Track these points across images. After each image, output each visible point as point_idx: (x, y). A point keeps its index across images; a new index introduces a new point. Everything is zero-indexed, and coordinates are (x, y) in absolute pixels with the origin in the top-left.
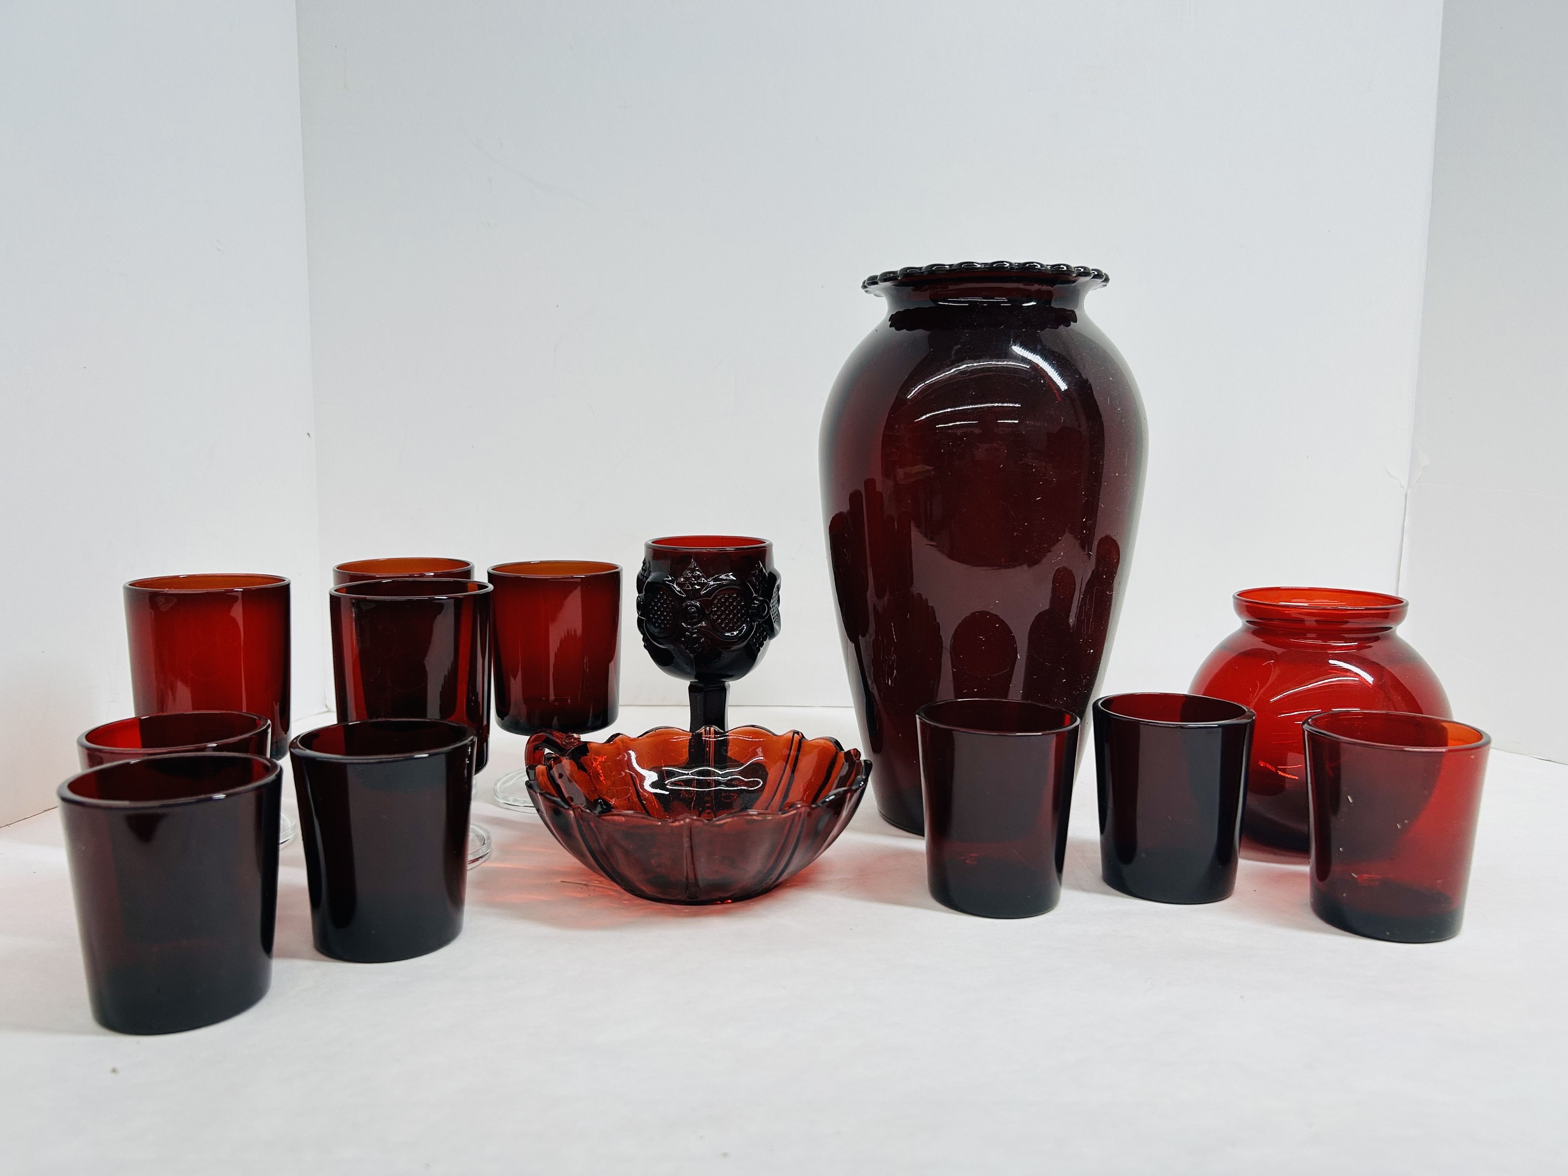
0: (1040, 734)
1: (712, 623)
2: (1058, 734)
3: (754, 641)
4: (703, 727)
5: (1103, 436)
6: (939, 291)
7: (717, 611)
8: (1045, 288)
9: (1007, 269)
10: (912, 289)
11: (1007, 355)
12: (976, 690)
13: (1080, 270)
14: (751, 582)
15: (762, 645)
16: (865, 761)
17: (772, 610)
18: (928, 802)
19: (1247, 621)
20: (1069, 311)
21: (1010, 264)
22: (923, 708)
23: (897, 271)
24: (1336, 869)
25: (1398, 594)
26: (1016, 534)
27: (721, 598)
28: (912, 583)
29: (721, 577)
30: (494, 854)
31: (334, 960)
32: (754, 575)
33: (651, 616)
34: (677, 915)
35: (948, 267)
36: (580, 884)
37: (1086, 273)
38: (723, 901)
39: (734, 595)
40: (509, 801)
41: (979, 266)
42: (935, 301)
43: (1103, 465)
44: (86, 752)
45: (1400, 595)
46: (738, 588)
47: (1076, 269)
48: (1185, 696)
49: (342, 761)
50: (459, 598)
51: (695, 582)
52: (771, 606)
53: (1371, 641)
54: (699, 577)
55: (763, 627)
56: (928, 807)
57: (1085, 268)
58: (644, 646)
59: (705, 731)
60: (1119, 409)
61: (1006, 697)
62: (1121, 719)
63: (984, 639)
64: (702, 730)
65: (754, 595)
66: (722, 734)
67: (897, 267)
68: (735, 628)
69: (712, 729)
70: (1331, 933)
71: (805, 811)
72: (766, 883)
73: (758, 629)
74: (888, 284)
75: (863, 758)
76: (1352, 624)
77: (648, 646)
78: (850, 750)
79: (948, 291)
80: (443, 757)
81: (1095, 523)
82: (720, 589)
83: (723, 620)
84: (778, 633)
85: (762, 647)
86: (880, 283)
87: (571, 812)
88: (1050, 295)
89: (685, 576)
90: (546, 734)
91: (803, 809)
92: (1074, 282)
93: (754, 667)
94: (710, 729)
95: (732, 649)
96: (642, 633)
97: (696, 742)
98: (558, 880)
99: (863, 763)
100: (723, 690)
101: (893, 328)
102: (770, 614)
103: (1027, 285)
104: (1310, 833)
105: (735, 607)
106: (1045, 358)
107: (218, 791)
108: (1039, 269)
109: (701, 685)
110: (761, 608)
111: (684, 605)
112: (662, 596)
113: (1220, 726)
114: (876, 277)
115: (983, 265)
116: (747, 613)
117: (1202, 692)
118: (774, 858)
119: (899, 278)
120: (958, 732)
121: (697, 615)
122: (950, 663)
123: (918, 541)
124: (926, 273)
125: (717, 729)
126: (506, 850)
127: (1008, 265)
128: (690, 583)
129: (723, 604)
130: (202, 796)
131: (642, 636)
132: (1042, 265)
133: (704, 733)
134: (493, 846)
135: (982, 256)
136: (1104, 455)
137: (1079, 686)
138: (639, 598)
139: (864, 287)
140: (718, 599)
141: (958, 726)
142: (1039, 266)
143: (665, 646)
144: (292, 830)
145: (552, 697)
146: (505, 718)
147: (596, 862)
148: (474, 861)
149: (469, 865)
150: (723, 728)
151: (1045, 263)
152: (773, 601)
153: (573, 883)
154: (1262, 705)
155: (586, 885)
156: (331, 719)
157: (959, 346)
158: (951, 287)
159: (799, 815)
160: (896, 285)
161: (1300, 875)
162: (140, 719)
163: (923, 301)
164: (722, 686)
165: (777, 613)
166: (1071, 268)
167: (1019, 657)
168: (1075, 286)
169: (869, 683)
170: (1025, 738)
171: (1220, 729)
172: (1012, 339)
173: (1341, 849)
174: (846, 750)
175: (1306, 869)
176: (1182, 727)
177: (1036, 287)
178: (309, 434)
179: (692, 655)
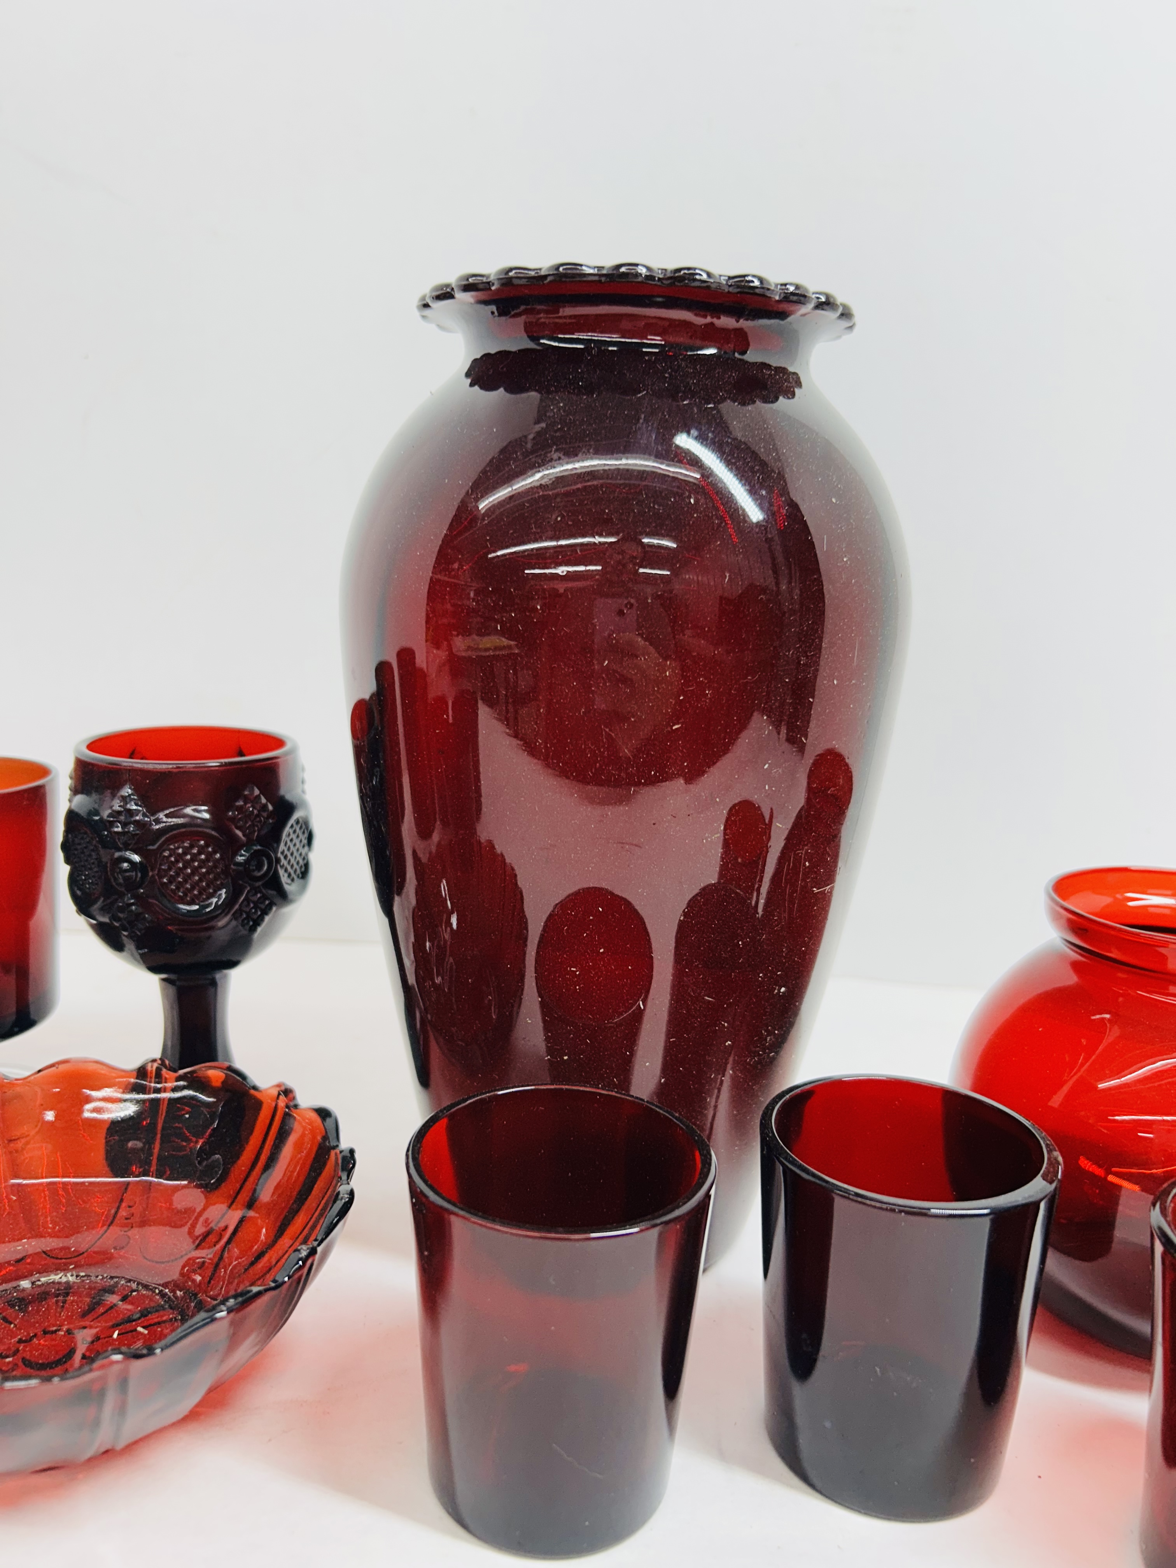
1: (160, 889)
3: (246, 914)
6: (541, 318)
8: (726, 320)
9: (640, 279)
13: (790, 291)
14: (235, 822)
17: (285, 861)
21: (649, 269)
23: (492, 274)
27: (177, 848)
28: (479, 819)
33: (73, 868)
37: (799, 296)
39: (200, 843)
42: (534, 339)
46: (209, 831)
47: (779, 287)
51: (129, 820)
52: (280, 855)
54: (134, 812)
57: (798, 287)
65: (242, 841)
68: (203, 897)
73: (255, 895)
74: (472, 298)
79: (557, 318)
82: (173, 834)
86: (456, 297)
89: (112, 809)
92: (782, 313)
101: (476, 388)
103: (690, 313)
105: (203, 864)
108: (706, 282)
109: (175, 979)
110: (253, 864)
111: (113, 857)
112: (82, 838)
114: (448, 285)
115: (596, 270)
116: (226, 872)
121: (133, 874)
127: (644, 271)
128: (121, 822)
139: (425, 306)
140: (170, 849)
142: (704, 276)
158: (559, 312)
164: (212, 978)
168: (783, 324)
172: (643, 416)
177: (709, 317)
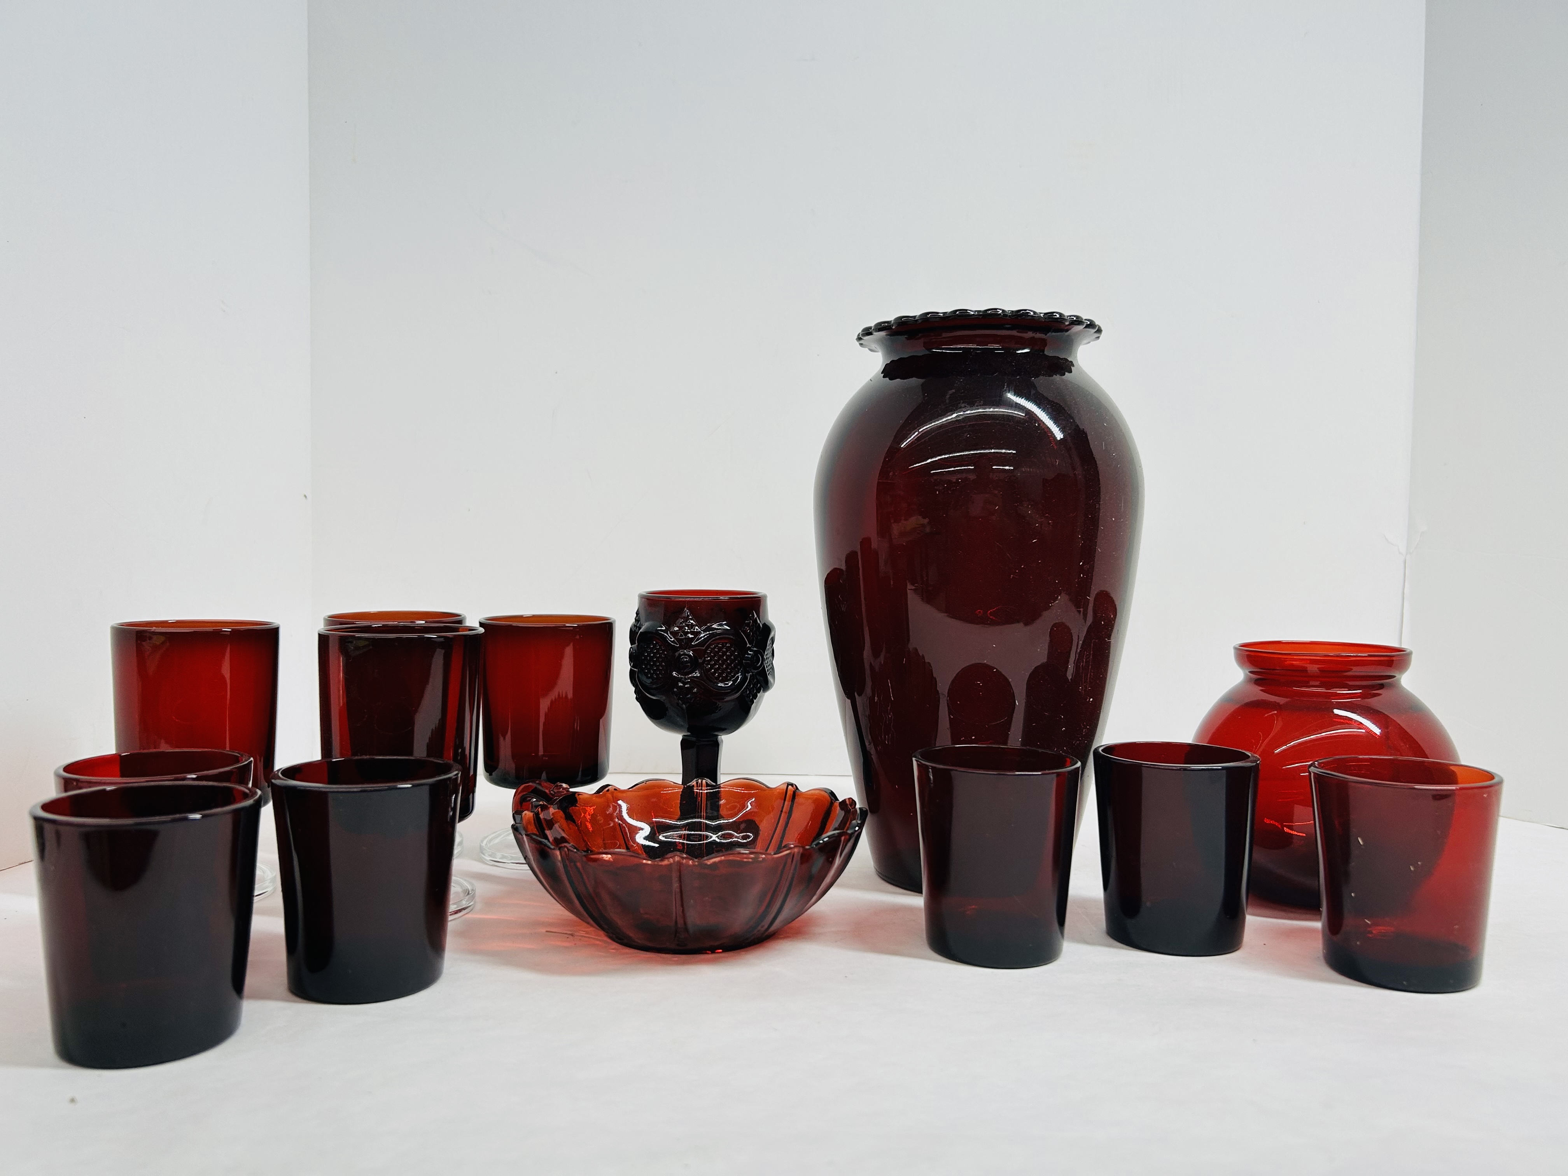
0: (1040, 773)
1: (705, 672)
2: (1058, 774)
3: (748, 692)
4: (695, 780)
5: (1099, 480)
7: (711, 660)
8: (1039, 335)
10: (906, 338)
11: (1001, 402)
12: (973, 738)
13: (1073, 318)
14: (745, 632)
15: (755, 697)
16: (860, 808)
17: (766, 662)
18: (926, 861)
19: (1251, 672)
20: (1062, 359)
21: (1003, 311)
22: (920, 752)
23: (891, 321)
24: (1349, 921)
25: (1401, 643)
26: (1013, 577)
27: (715, 647)
28: (909, 640)
29: (713, 626)
30: (478, 906)
31: (307, 1001)
32: (748, 625)
33: (644, 667)
34: (666, 963)
35: (942, 315)
36: (566, 934)
37: (1078, 321)
38: (713, 950)
39: (727, 645)
40: (496, 858)
41: (972, 313)
43: (1099, 509)
44: (63, 781)
45: (1403, 646)
46: (732, 637)
47: (1069, 317)
48: (1189, 745)
49: (324, 790)
50: (449, 637)
51: (689, 631)
52: (765, 657)
53: (1376, 689)
54: (692, 626)
55: (757, 679)
56: (926, 865)
57: (1077, 317)
58: (636, 698)
59: (697, 783)
60: (1114, 454)
61: (1006, 743)
62: (1124, 762)
63: (981, 685)
64: (694, 783)
65: (748, 645)
66: (713, 787)
67: (890, 316)
68: (729, 678)
69: (704, 781)
70: (1344, 983)
71: (798, 852)
72: (758, 931)
73: (752, 681)
74: (883, 333)
75: (858, 806)
76: (1357, 671)
77: (641, 698)
78: (845, 800)
80: (427, 788)
81: (1092, 568)
82: (714, 639)
83: (716, 670)
84: (772, 686)
85: (755, 699)
86: (874, 333)
87: (558, 853)
88: (1044, 343)
89: (678, 625)
90: (534, 785)
91: (796, 850)
92: (1067, 330)
93: (747, 721)
94: (702, 782)
95: (725, 700)
96: (634, 686)
97: (688, 795)
98: (544, 930)
99: (858, 811)
100: (715, 746)
101: (887, 378)
102: (764, 666)
103: (1021, 332)
104: (1321, 889)
105: (728, 657)
106: (1039, 405)
107: (194, 811)
108: (1032, 316)
109: (694, 739)
110: (755, 658)
111: (677, 654)
112: (655, 645)
113: (1223, 768)
114: (870, 328)
116: (740, 663)
117: (1207, 740)
118: (765, 904)
119: (894, 327)
120: (955, 772)
121: (689, 664)
122: (947, 709)
123: (915, 602)
124: (920, 321)
125: (709, 781)
126: (490, 903)
127: (1001, 312)
128: (684, 632)
129: (716, 653)
130: (178, 816)
131: (634, 689)
132: (1035, 313)
133: (695, 785)
134: (477, 899)
135: (976, 304)
136: (1100, 499)
137: (1079, 736)
138: (631, 649)
139: (859, 339)
140: (711, 648)
141: (956, 766)
142: (1032, 313)
143: (657, 697)
144: (270, 882)
145: (541, 752)
146: (493, 773)
147: (584, 908)
148: (456, 912)
149: (449, 916)
150: (715, 780)
151: (1038, 311)
152: (768, 652)
153: (558, 933)
154: (1267, 754)
155: (572, 935)
156: (315, 755)
157: (954, 391)
158: (944, 335)
159: (792, 856)
160: (890, 335)
161: (1312, 930)
162: (120, 755)
163: (917, 349)
164: (715, 740)
165: (771, 666)
166: (1064, 316)
167: (1017, 704)
168: (1069, 335)
169: (867, 744)
170: (1024, 777)
171: (1224, 771)
172: (1006, 384)
173: (1353, 895)
174: (840, 800)
175: (1318, 925)
176: (1185, 769)
177: (1030, 334)
178: (305, 496)
179: (684, 706)
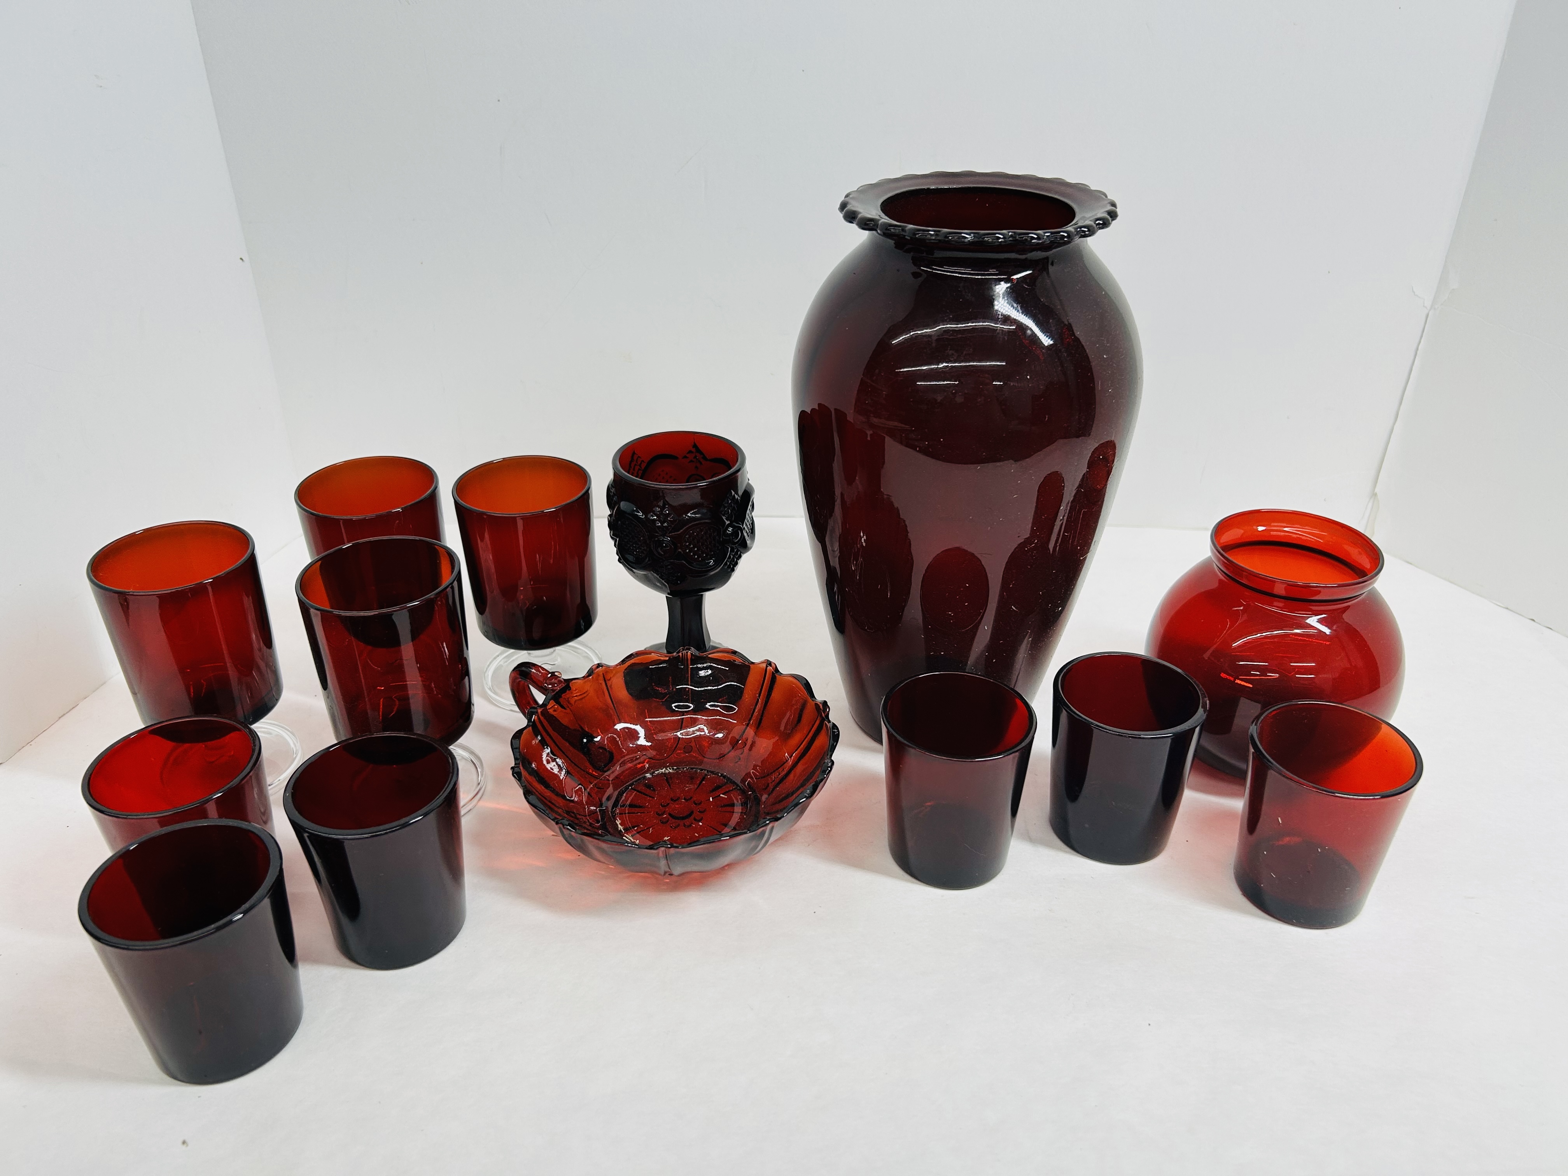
1: (685, 556)
3: (729, 563)
7: (689, 544)
14: (724, 512)
15: (736, 564)
27: (693, 533)
29: (690, 514)
32: (726, 505)
39: (706, 529)
46: (710, 521)
51: (665, 519)
55: (737, 549)
59: (683, 654)
65: (727, 523)
66: (698, 658)
73: (732, 552)
82: (692, 524)
83: (696, 552)
94: (687, 653)
110: (734, 534)
125: (694, 651)
126: (500, 779)
129: (695, 538)
134: (487, 773)
138: (610, 514)
140: (690, 533)
143: (640, 571)
175: (1238, 804)
